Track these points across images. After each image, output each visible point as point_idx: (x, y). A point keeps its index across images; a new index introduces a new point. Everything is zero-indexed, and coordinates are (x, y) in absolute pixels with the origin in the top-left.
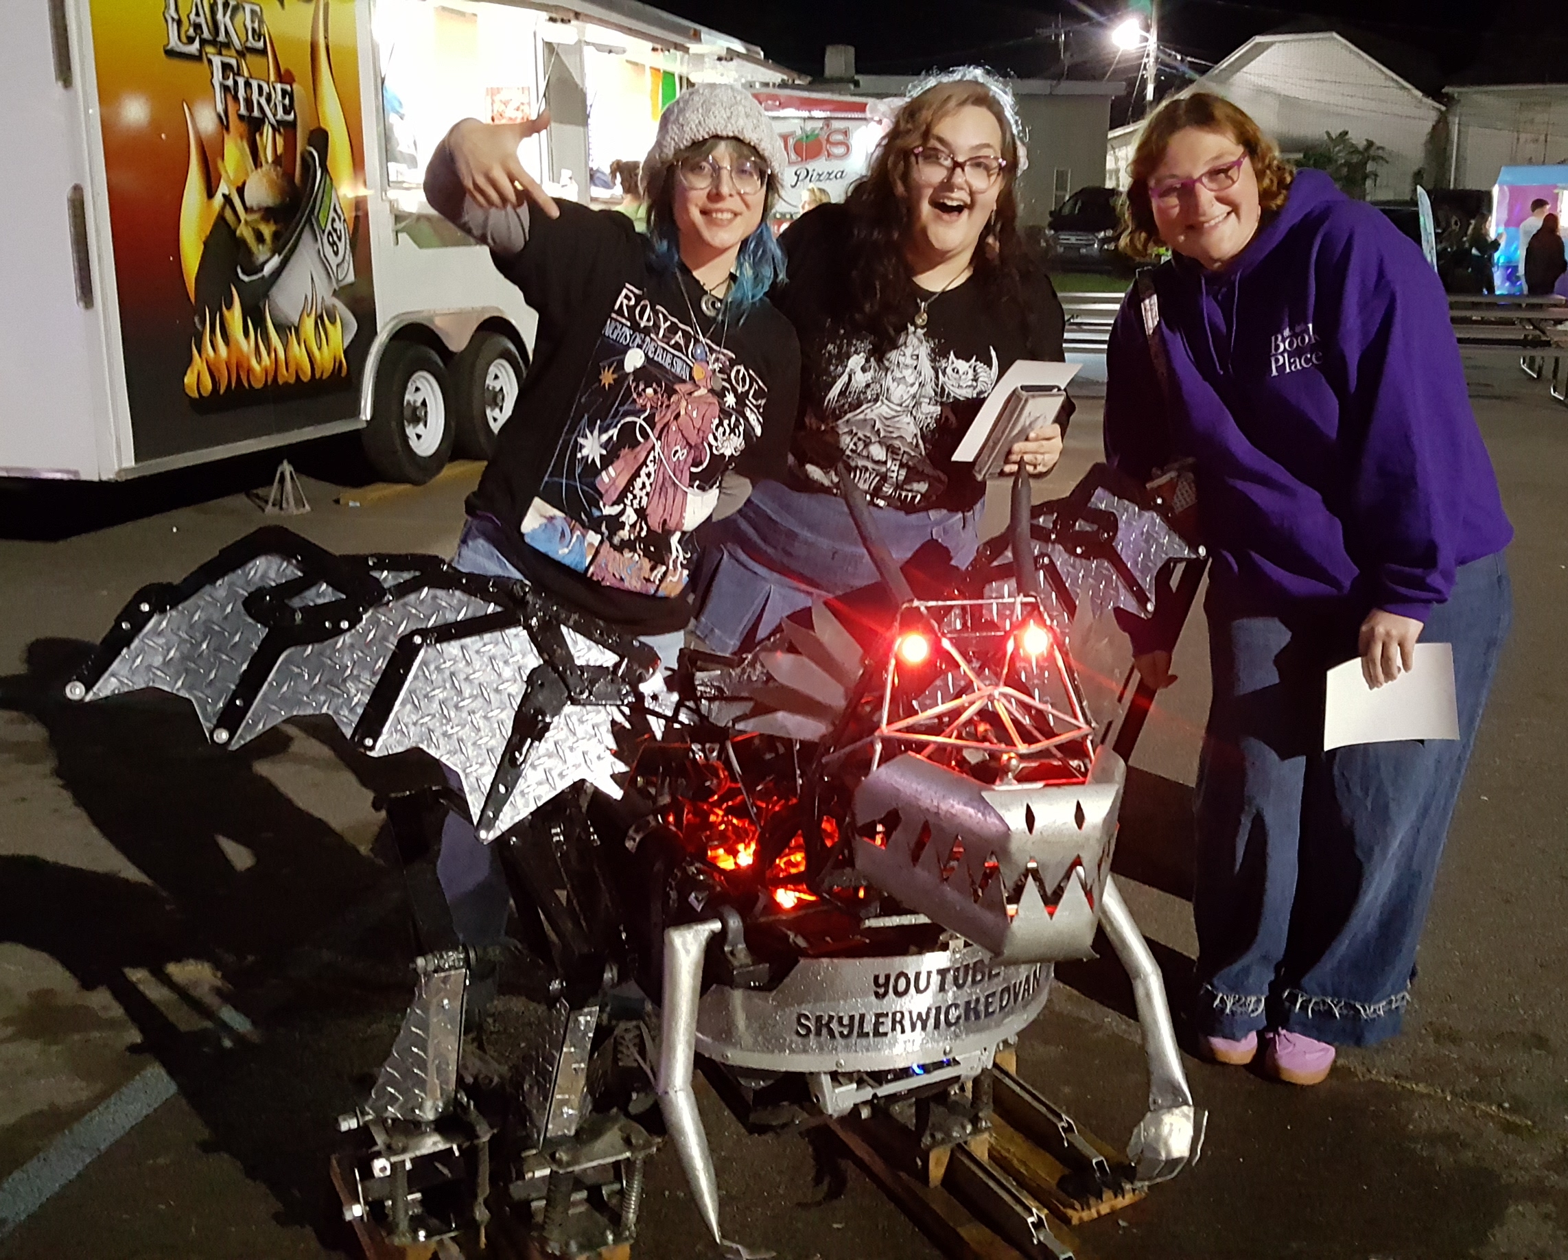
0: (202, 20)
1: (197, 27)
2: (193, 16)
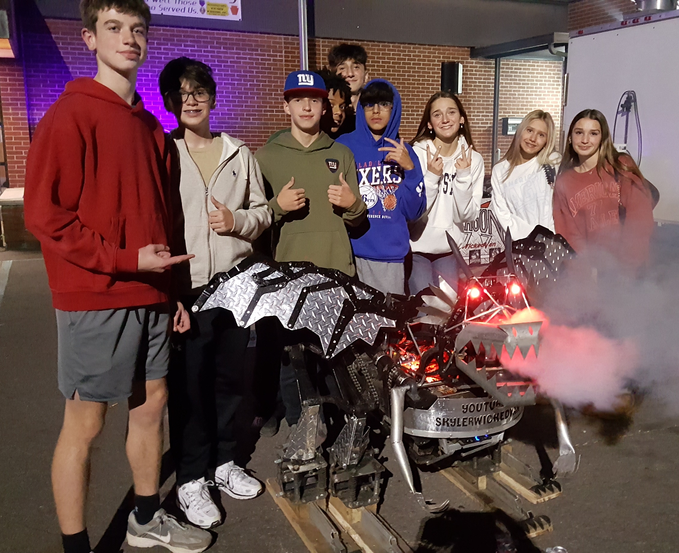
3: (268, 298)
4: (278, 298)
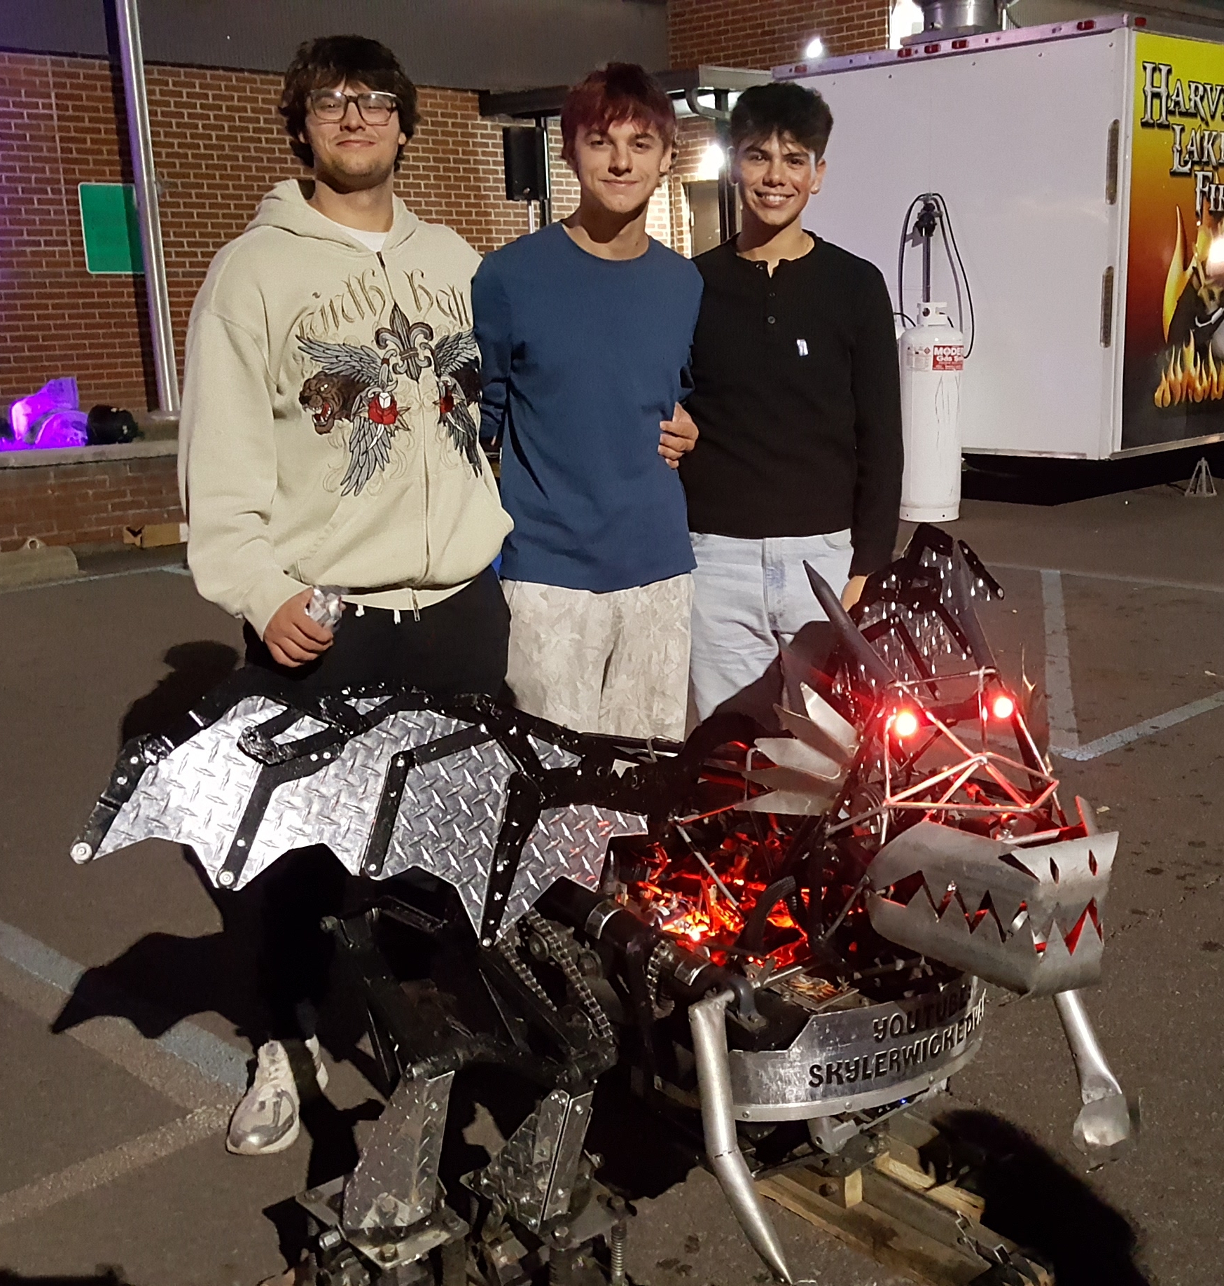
0: (1194, 148)
2: (1189, 146)
3: (292, 794)
4: (323, 790)
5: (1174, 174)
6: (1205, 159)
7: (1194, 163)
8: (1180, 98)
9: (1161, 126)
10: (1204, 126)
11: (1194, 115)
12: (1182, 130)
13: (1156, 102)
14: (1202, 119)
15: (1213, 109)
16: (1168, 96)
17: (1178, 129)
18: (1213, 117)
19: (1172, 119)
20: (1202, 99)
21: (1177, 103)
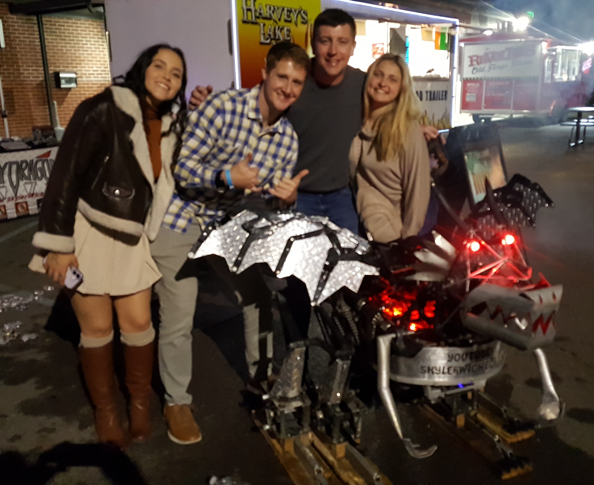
0: (271, 33)
1: (270, 35)
2: (268, 32)
5: (262, 43)
6: (277, 37)
7: (271, 39)
8: (262, 12)
9: (253, 23)
10: (275, 24)
11: (270, 18)
12: (264, 25)
13: (249, 13)
14: (275, 21)
15: (279, 16)
16: (256, 11)
17: (262, 25)
18: (280, 20)
19: (258, 20)
20: (273, 12)
21: (260, 14)
